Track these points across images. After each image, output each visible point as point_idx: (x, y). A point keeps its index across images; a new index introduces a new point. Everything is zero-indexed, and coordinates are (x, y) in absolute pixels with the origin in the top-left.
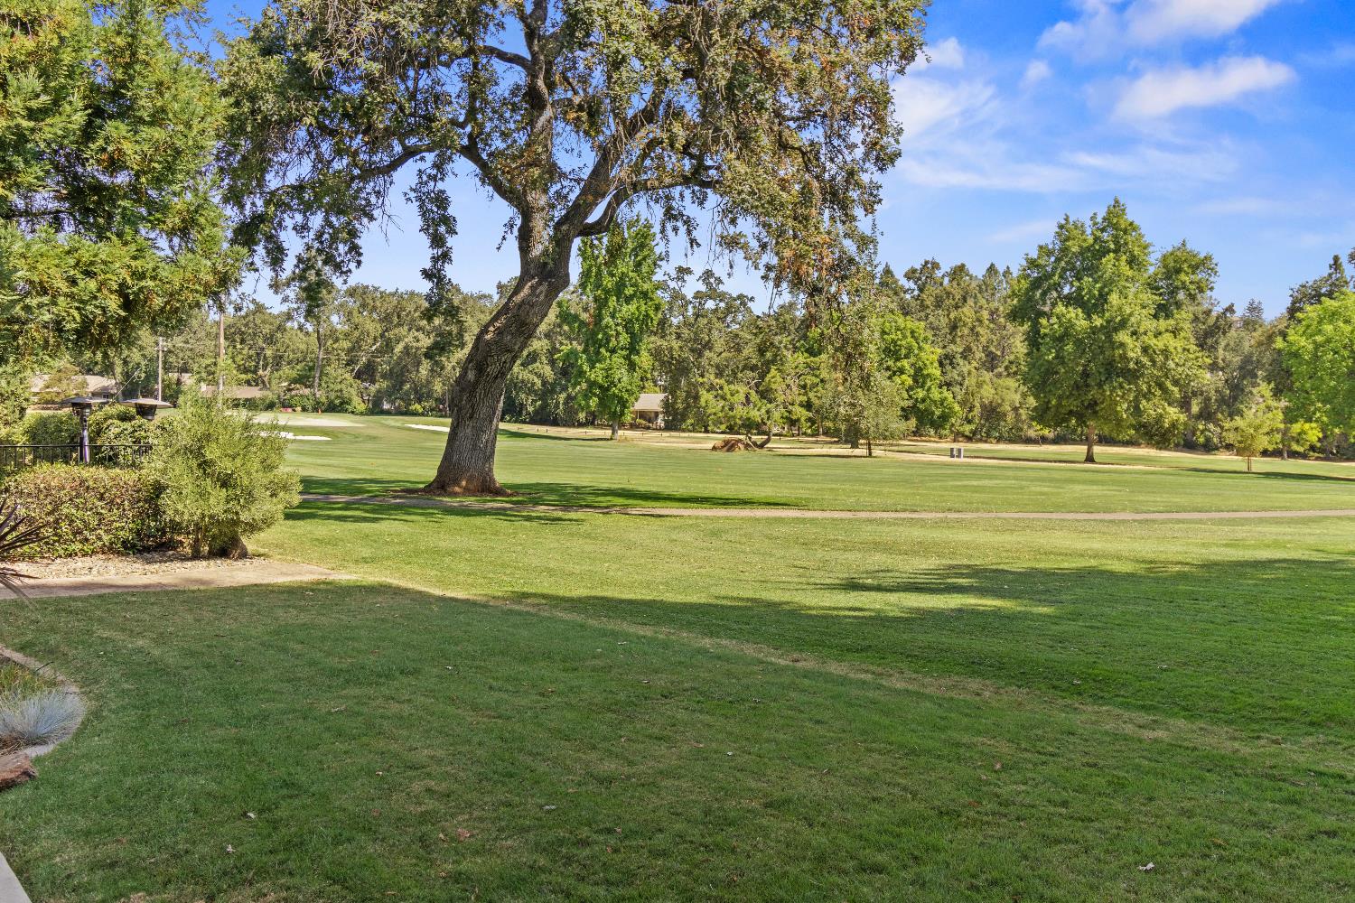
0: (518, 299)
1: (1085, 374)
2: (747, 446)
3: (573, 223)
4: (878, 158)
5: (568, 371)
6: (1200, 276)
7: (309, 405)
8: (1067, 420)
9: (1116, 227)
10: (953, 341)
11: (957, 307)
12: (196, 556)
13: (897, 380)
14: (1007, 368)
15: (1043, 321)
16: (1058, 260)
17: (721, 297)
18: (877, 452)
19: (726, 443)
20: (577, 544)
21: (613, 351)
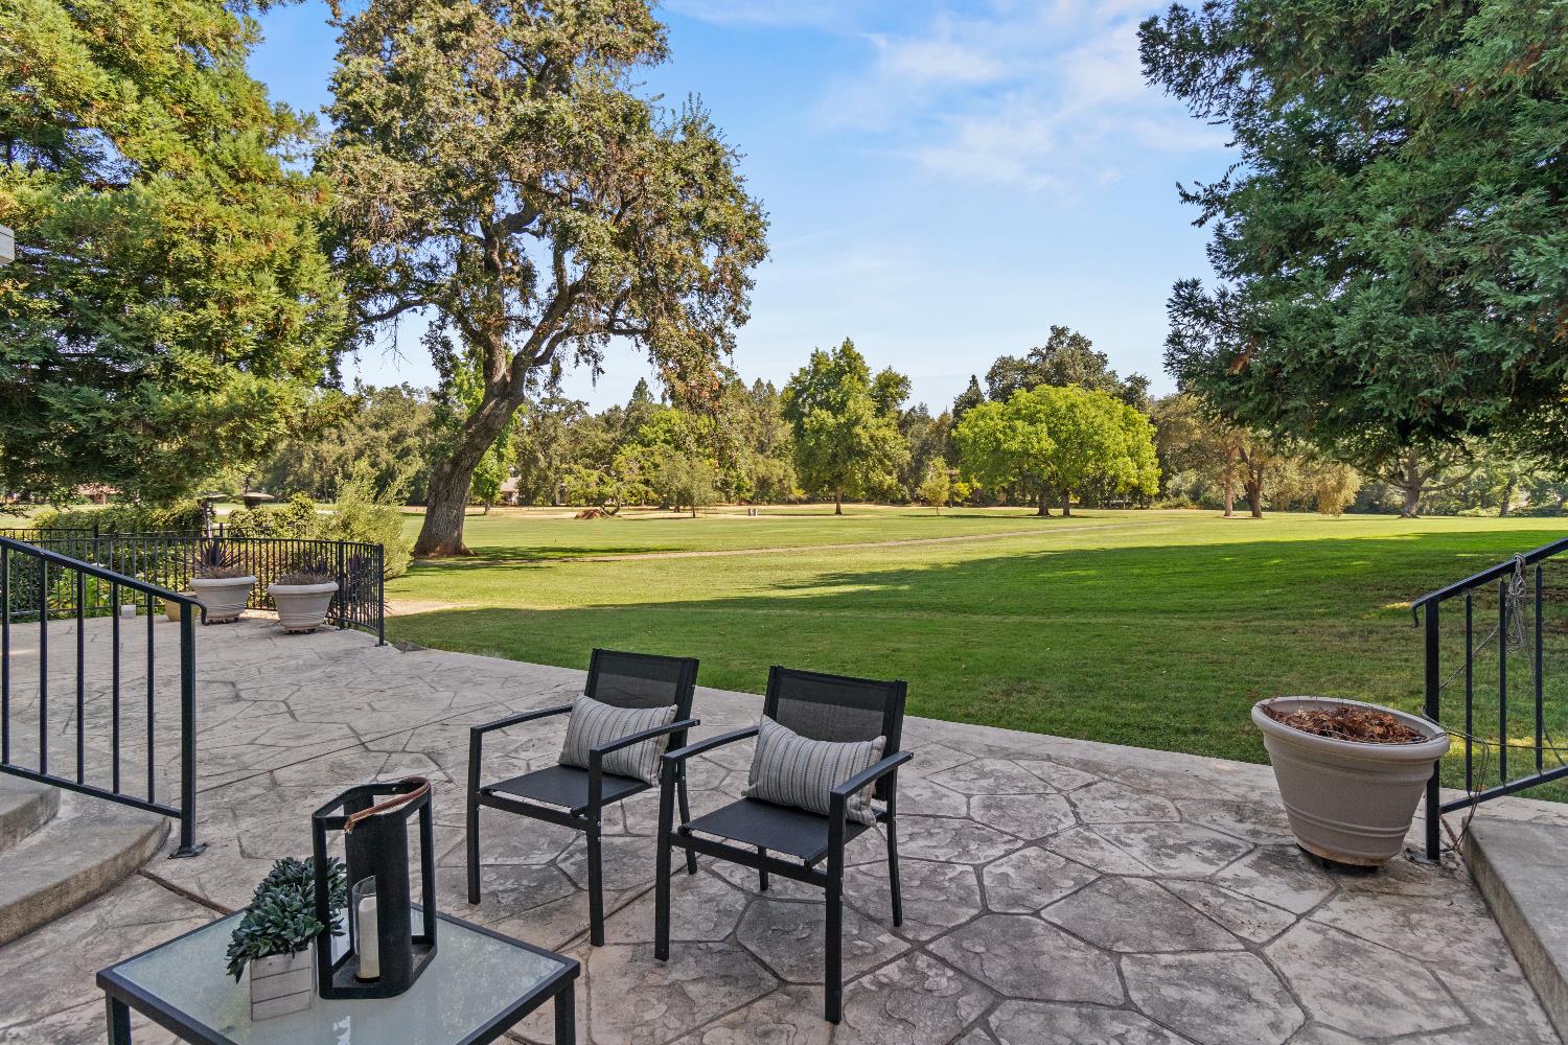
0: (486, 411)
1: (835, 456)
2: (602, 514)
3: (526, 356)
4: (735, 319)
6: (901, 389)
8: (822, 487)
9: (848, 356)
14: (773, 452)
15: (805, 420)
16: (812, 378)
17: (563, 402)
19: (586, 513)
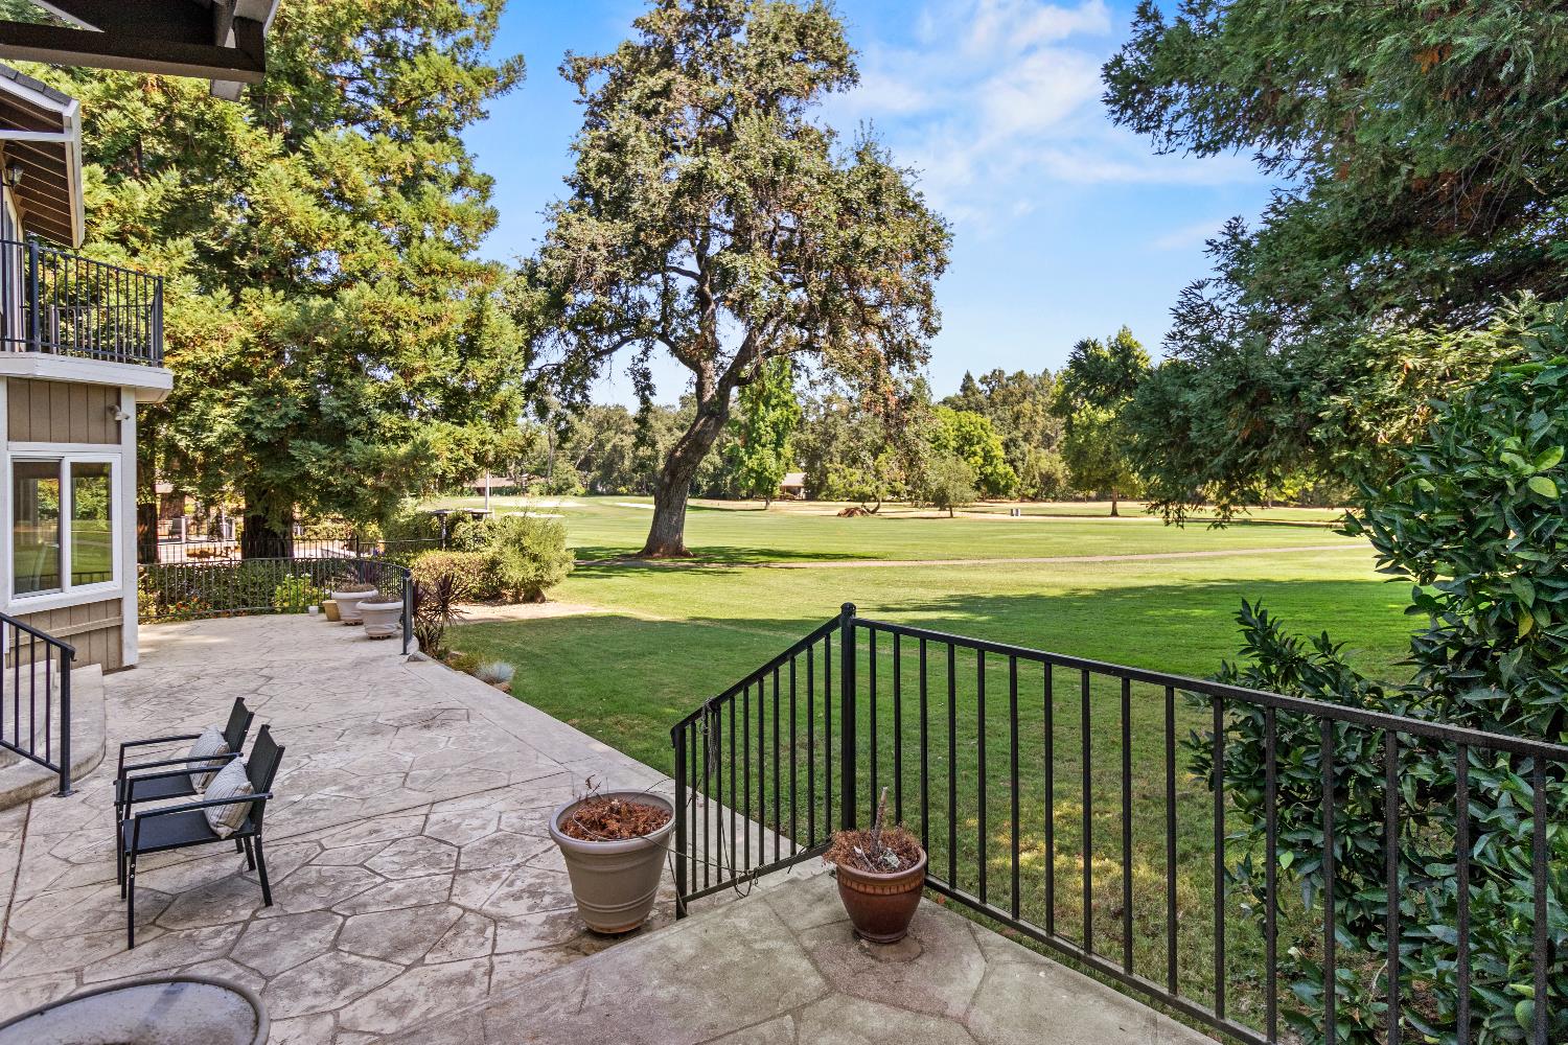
2: (863, 512)
3: (732, 378)
4: (927, 330)
5: (732, 460)
7: (545, 490)
8: (1096, 486)
10: (1017, 428)
11: (1018, 402)
12: (516, 601)
13: (972, 460)
14: (1056, 447)
18: (956, 513)
19: (848, 509)
20: (736, 588)
21: (764, 446)
